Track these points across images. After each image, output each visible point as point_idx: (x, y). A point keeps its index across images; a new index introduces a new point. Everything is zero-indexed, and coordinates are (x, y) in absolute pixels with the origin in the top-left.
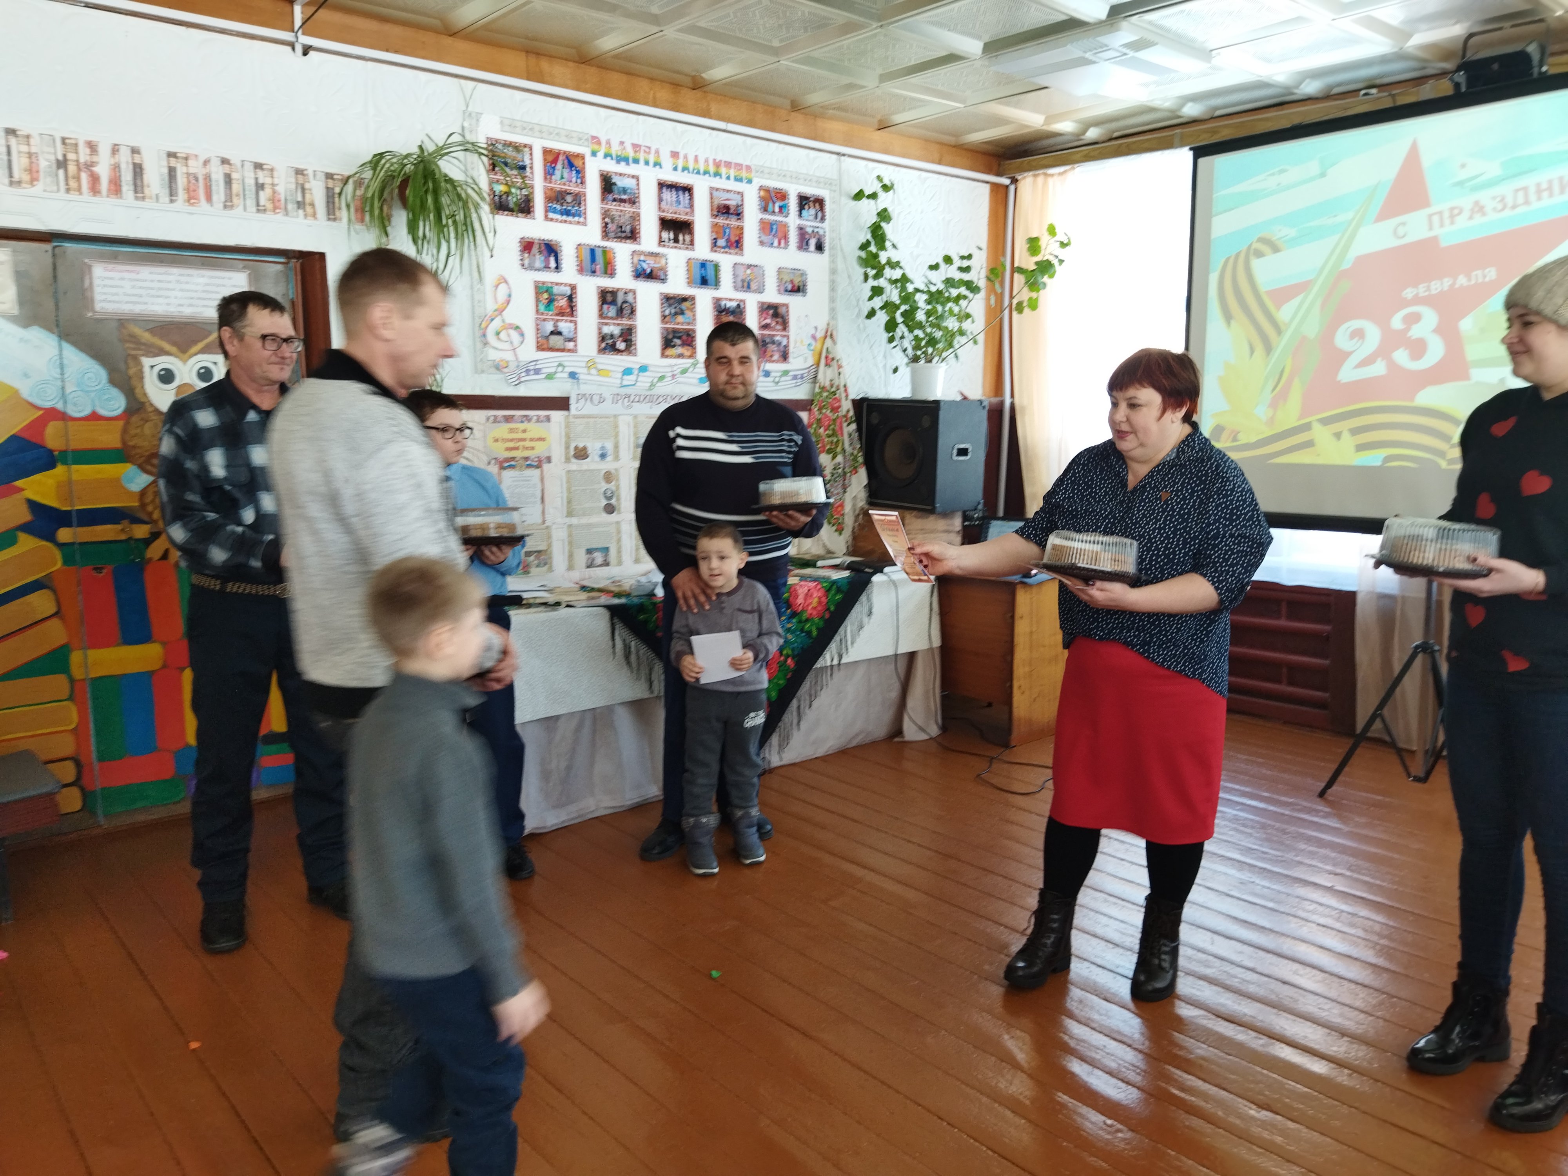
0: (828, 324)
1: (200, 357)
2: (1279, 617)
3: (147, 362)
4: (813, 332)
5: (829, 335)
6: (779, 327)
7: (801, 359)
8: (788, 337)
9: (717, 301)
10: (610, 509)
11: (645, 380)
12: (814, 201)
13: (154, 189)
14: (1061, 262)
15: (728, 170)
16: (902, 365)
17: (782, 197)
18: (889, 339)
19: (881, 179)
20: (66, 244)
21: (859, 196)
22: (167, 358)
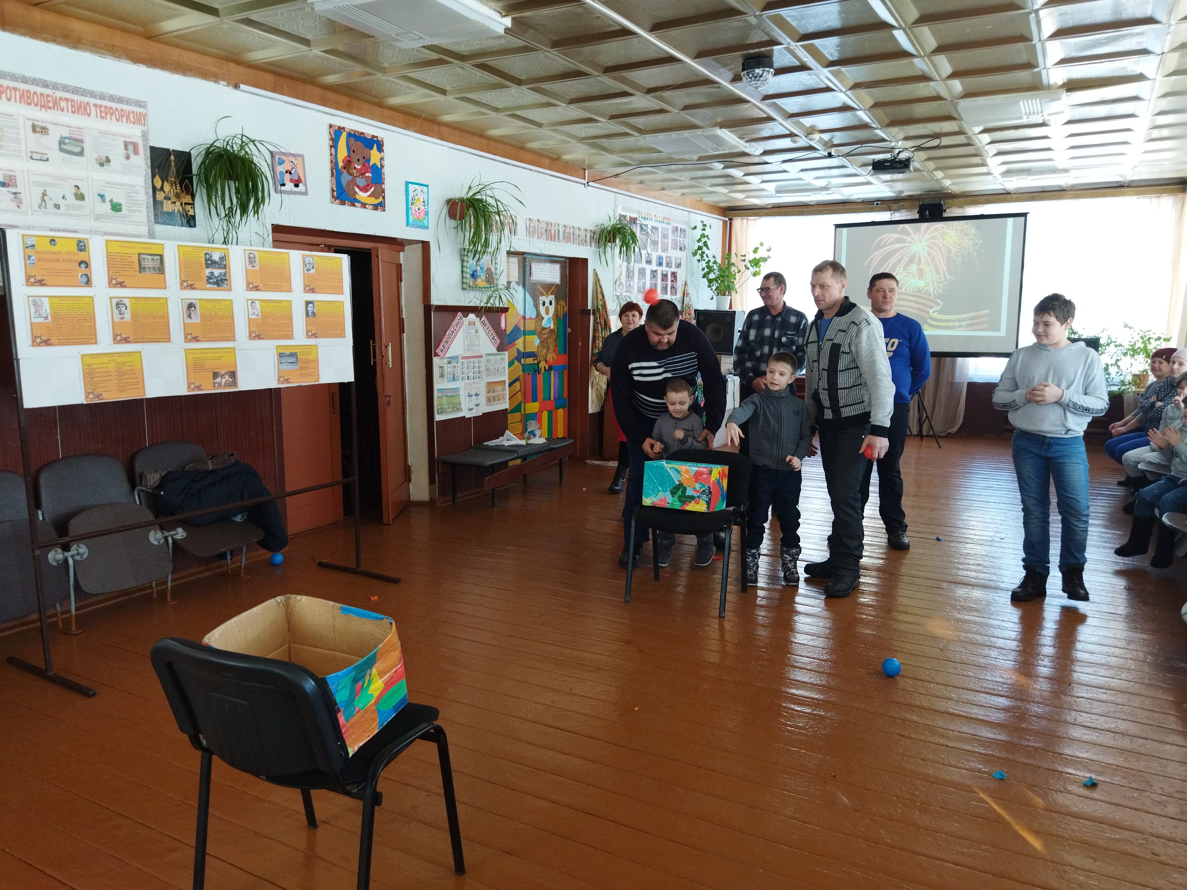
0: (686, 280)
1: (551, 296)
3: (541, 298)
4: (682, 283)
5: (686, 284)
7: (679, 294)
8: (677, 285)
9: (662, 271)
12: (683, 231)
13: (561, 238)
14: (769, 257)
15: (666, 220)
16: (715, 297)
17: (677, 230)
18: (709, 286)
19: (702, 222)
20: (528, 256)
21: (695, 228)
22: (544, 297)
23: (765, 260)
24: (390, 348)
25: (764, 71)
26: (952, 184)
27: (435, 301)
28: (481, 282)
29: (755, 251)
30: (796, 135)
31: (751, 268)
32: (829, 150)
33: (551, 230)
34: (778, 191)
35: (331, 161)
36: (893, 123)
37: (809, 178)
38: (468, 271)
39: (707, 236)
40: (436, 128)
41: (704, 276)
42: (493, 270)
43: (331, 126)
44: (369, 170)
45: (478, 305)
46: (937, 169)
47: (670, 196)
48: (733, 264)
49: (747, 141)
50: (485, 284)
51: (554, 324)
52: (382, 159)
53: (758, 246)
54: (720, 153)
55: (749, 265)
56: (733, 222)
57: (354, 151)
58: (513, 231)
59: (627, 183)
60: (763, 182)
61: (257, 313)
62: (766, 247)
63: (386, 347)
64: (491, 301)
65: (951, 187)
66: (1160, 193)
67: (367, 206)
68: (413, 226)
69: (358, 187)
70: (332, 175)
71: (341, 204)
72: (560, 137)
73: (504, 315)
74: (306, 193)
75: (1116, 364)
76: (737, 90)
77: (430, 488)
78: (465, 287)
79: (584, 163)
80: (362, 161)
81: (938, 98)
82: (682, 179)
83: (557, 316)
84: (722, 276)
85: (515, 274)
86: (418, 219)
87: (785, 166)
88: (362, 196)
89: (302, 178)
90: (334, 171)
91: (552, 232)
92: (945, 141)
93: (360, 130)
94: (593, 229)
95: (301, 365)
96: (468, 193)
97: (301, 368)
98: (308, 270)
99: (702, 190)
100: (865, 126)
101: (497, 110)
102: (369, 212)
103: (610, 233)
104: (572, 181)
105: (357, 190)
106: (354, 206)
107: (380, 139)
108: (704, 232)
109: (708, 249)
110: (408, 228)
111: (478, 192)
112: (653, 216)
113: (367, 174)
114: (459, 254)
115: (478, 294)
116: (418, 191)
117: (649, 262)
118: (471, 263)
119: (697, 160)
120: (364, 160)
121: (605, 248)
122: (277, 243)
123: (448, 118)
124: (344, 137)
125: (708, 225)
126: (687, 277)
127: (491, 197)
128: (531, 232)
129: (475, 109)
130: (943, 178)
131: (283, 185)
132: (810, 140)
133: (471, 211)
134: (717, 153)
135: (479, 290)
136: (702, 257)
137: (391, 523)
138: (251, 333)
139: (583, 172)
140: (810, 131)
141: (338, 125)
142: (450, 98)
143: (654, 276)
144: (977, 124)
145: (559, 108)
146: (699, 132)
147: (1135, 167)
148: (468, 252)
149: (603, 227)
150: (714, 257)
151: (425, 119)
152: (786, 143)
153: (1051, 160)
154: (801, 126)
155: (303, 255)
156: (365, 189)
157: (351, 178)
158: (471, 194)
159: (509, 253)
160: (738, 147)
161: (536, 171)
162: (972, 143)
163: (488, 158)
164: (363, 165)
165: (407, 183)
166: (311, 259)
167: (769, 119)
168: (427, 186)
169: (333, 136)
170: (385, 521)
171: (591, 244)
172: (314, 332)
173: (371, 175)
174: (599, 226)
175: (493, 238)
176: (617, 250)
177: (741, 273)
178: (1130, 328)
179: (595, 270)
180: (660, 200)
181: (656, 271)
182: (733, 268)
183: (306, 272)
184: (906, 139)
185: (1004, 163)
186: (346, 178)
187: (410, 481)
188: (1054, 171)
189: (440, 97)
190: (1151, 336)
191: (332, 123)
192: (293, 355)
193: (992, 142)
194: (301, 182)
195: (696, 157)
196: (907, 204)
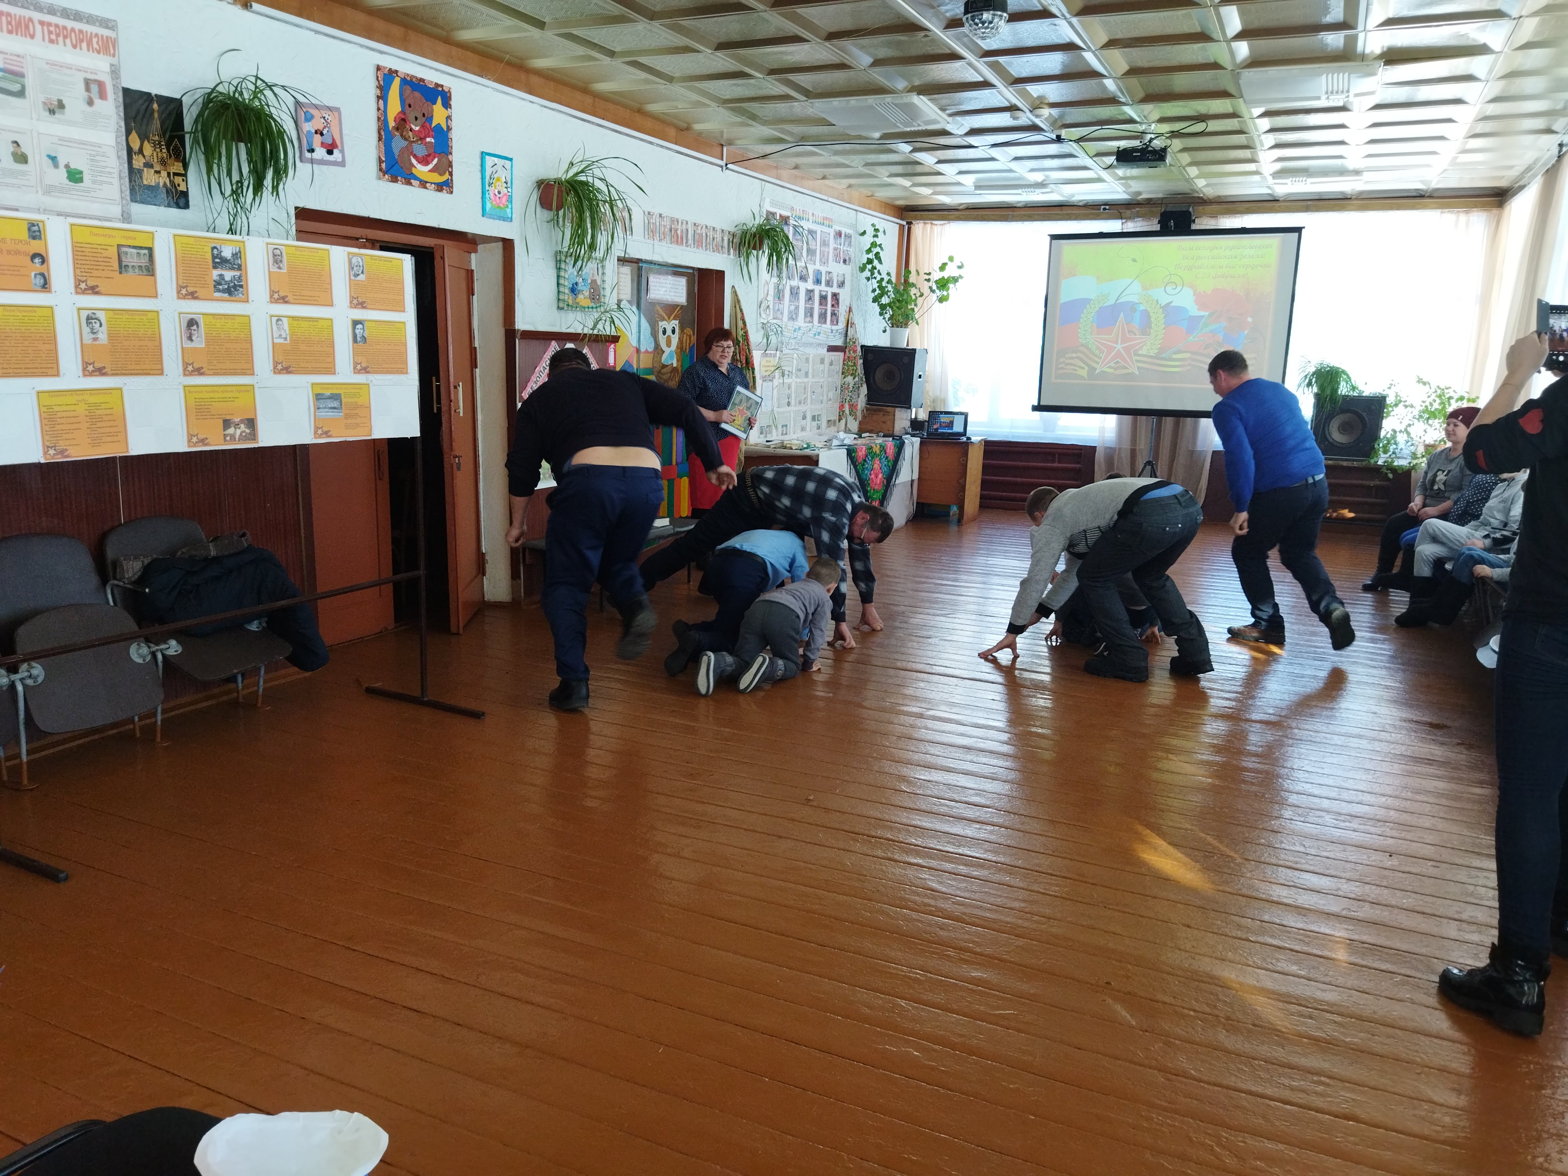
0: (851, 304)
1: (674, 322)
2: (1054, 462)
3: (660, 324)
4: (847, 308)
5: (850, 310)
7: (842, 324)
9: (820, 291)
10: (789, 404)
11: (799, 334)
12: (848, 237)
13: (690, 241)
14: (961, 277)
15: (826, 221)
16: (888, 328)
17: (840, 235)
18: (881, 314)
19: (873, 225)
20: (644, 265)
21: (864, 233)
22: (665, 322)
23: (955, 280)
24: (460, 389)
25: (994, 15)
26: (1207, 185)
27: (522, 323)
28: (583, 298)
29: (943, 267)
30: (1018, 109)
31: (937, 291)
32: (1058, 132)
33: (676, 230)
34: (978, 187)
35: (379, 119)
36: (1149, 98)
37: (1022, 169)
38: (566, 284)
39: (880, 245)
40: (523, 76)
41: (875, 300)
42: (599, 282)
43: (378, 68)
44: (431, 133)
45: (580, 331)
46: (1191, 164)
47: (833, 188)
48: (913, 285)
49: (950, 115)
50: (587, 302)
51: (678, 361)
52: (449, 118)
53: (946, 261)
54: (913, 129)
55: (934, 287)
56: (912, 226)
57: (410, 106)
58: (628, 229)
59: (777, 168)
60: (960, 173)
61: (284, 336)
62: (957, 262)
63: (455, 387)
64: (600, 326)
65: (1205, 190)
66: (1469, 207)
67: (428, 185)
68: (492, 217)
69: (415, 157)
70: (380, 139)
71: (392, 181)
72: (695, 97)
73: (612, 346)
74: (342, 164)
75: (1406, 430)
76: (949, 40)
77: (512, 586)
78: (561, 305)
79: (722, 136)
80: (421, 120)
81: (1215, 66)
82: (852, 164)
83: (681, 349)
84: (899, 301)
85: (627, 290)
86: (499, 207)
87: (995, 152)
88: (421, 170)
89: (338, 142)
90: (383, 133)
91: (679, 232)
92: (1214, 125)
93: (420, 76)
94: (733, 230)
95: (347, 412)
96: (567, 171)
97: (347, 416)
98: (357, 275)
99: (876, 181)
100: (1112, 101)
101: (612, 54)
102: (430, 194)
103: (755, 236)
104: (706, 161)
105: (414, 161)
106: (411, 184)
107: (447, 90)
108: (875, 239)
109: (880, 262)
110: (485, 219)
111: (582, 171)
112: (811, 214)
113: (428, 140)
114: (554, 259)
115: (579, 316)
116: (499, 167)
117: (803, 278)
118: (570, 271)
119: (881, 138)
120: (424, 119)
121: (748, 258)
122: (302, 234)
123: (540, 63)
124: (396, 83)
125: (881, 230)
126: (851, 301)
127: (601, 179)
128: (651, 231)
129: (581, 50)
130: (1197, 177)
131: (312, 151)
132: (1037, 116)
133: (571, 199)
134: (908, 129)
135: (581, 310)
136: (872, 274)
137: (461, 632)
138: (276, 364)
139: (719, 149)
140: (1037, 104)
141: (389, 67)
142: (549, 34)
143: (810, 299)
144: (1257, 103)
145: (700, 56)
146: (888, 98)
147: (1445, 170)
148: (566, 256)
149: (745, 227)
150: (888, 274)
151: (509, 64)
152: (1003, 119)
153: (1341, 157)
154: (1025, 95)
155: (349, 253)
156: (425, 161)
157: (404, 143)
158: (571, 173)
159: (622, 261)
160: (939, 122)
161: (658, 145)
162: (1246, 130)
163: (593, 123)
164: (423, 126)
165: (483, 154)
166: (360, 260)
167: (985, 84)
168: (511, 160)
169: (382, 83)
170: (453, 629)
171: (729, 251)
172: (364, 365)
173: (433, 141)
174: (740, 227)
175: (602, 240)
176: (764, 260)
177: (924, 297)
178: (1424, 384)
179: (733, 287)
180: (820, 193)
181: (812, 291)
182: (913, 291)
183: (353, 278)
184: (1162, 120)
185: (1280, 159)
186: (398, 144)
187: (484, 574)
188: (1342, 172)
189: (534, 32)
190: (1452, 394)
191: (380, 64)
192: (336, 397)
193: (1272, 130)
194: (336, 147)
195: (877, 135)
196: (1143, 210)
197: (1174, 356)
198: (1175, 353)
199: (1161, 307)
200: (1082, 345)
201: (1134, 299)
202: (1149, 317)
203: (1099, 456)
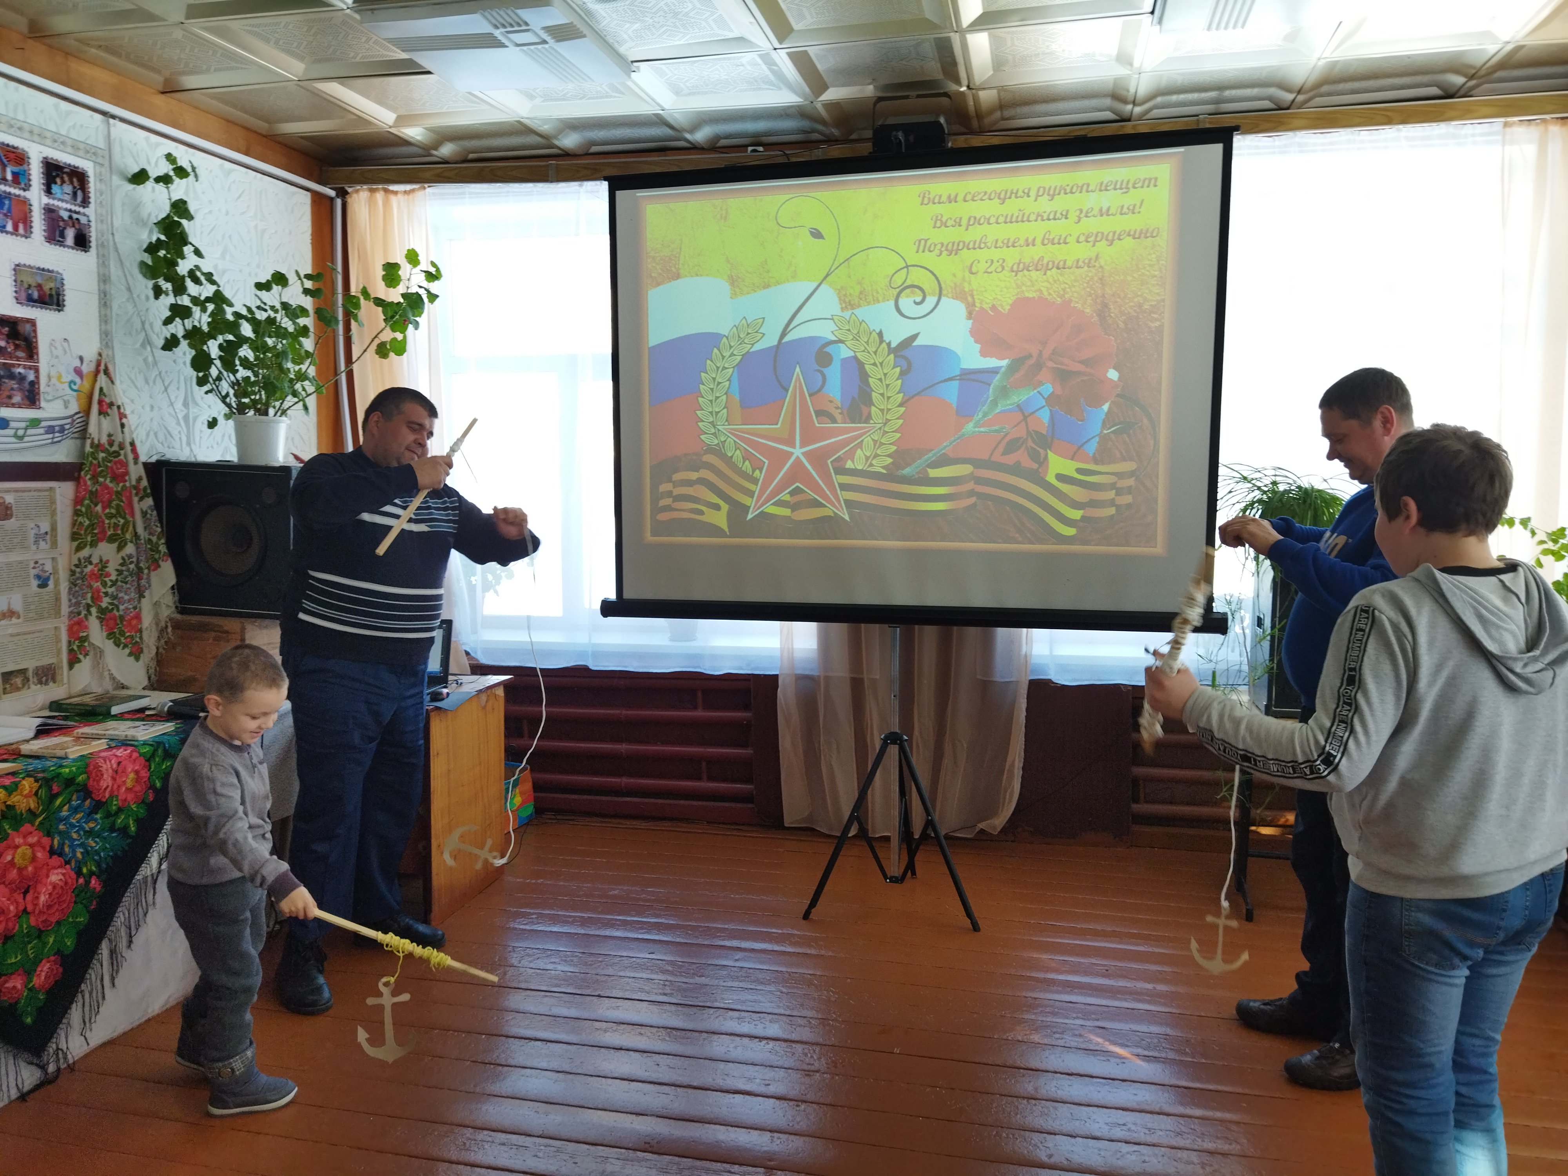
0: (100, 355)
2: (695, 708)
4: (77, 363)
5: (102, 368)
6: (20, 354)
7: (59, 404)
8: (37, 370)
12: (67, 174)
14: (433, 297)
19: (170, 157)
21: (140, 177)
56: (354, 201)
197: (933, 473)
198: (935, 465)
199: (891, 351)
200: (710, 450)
201: (825, 331)
202: (864, 376)
203: (786, 696)
